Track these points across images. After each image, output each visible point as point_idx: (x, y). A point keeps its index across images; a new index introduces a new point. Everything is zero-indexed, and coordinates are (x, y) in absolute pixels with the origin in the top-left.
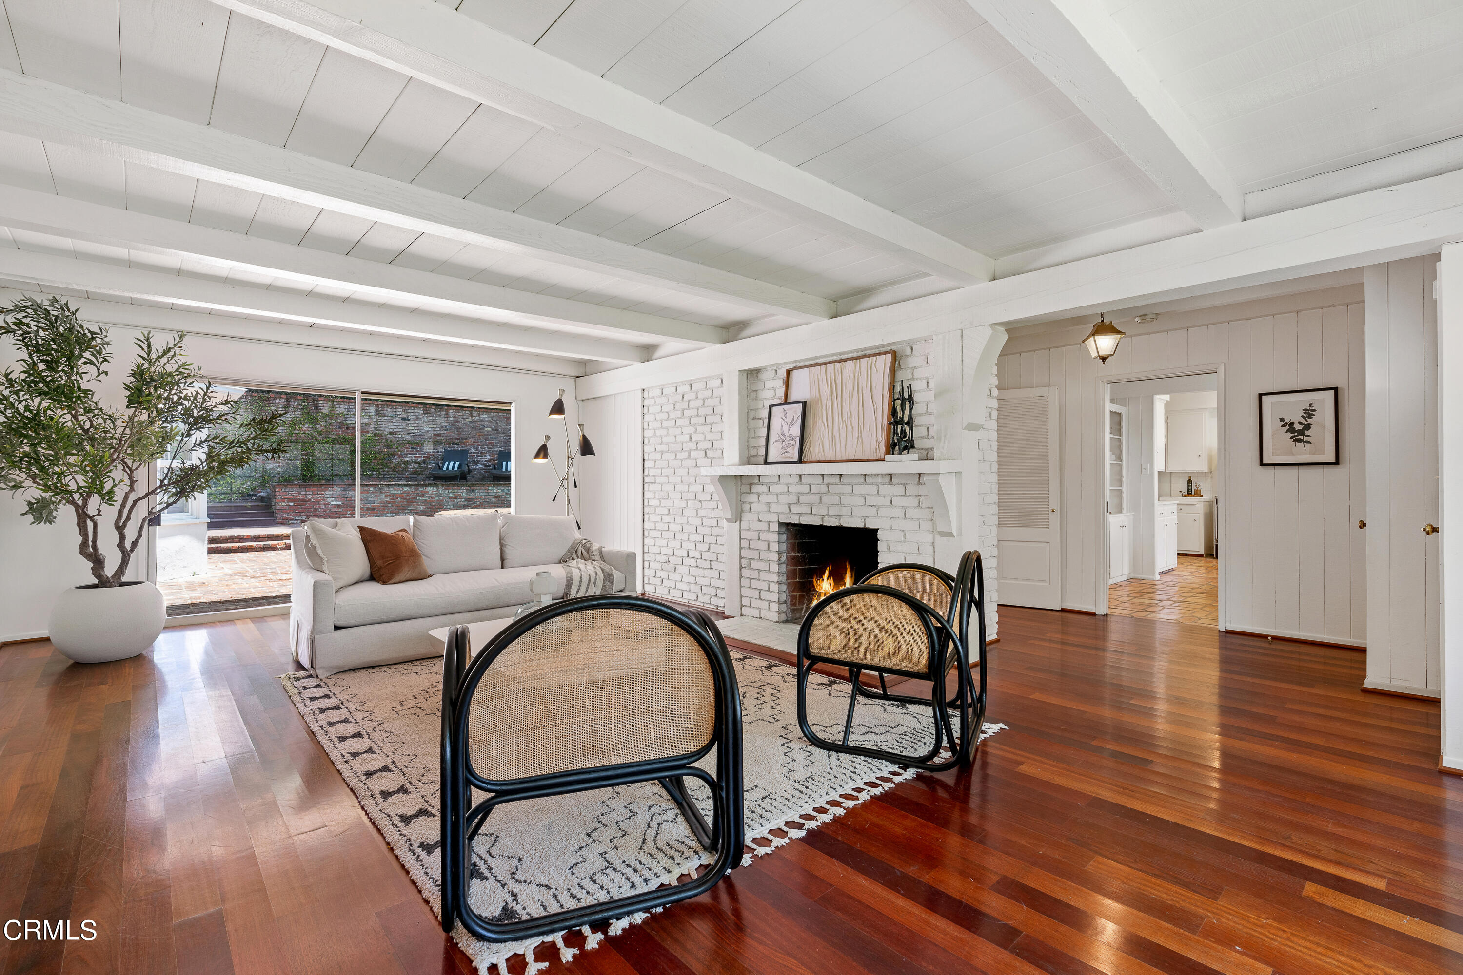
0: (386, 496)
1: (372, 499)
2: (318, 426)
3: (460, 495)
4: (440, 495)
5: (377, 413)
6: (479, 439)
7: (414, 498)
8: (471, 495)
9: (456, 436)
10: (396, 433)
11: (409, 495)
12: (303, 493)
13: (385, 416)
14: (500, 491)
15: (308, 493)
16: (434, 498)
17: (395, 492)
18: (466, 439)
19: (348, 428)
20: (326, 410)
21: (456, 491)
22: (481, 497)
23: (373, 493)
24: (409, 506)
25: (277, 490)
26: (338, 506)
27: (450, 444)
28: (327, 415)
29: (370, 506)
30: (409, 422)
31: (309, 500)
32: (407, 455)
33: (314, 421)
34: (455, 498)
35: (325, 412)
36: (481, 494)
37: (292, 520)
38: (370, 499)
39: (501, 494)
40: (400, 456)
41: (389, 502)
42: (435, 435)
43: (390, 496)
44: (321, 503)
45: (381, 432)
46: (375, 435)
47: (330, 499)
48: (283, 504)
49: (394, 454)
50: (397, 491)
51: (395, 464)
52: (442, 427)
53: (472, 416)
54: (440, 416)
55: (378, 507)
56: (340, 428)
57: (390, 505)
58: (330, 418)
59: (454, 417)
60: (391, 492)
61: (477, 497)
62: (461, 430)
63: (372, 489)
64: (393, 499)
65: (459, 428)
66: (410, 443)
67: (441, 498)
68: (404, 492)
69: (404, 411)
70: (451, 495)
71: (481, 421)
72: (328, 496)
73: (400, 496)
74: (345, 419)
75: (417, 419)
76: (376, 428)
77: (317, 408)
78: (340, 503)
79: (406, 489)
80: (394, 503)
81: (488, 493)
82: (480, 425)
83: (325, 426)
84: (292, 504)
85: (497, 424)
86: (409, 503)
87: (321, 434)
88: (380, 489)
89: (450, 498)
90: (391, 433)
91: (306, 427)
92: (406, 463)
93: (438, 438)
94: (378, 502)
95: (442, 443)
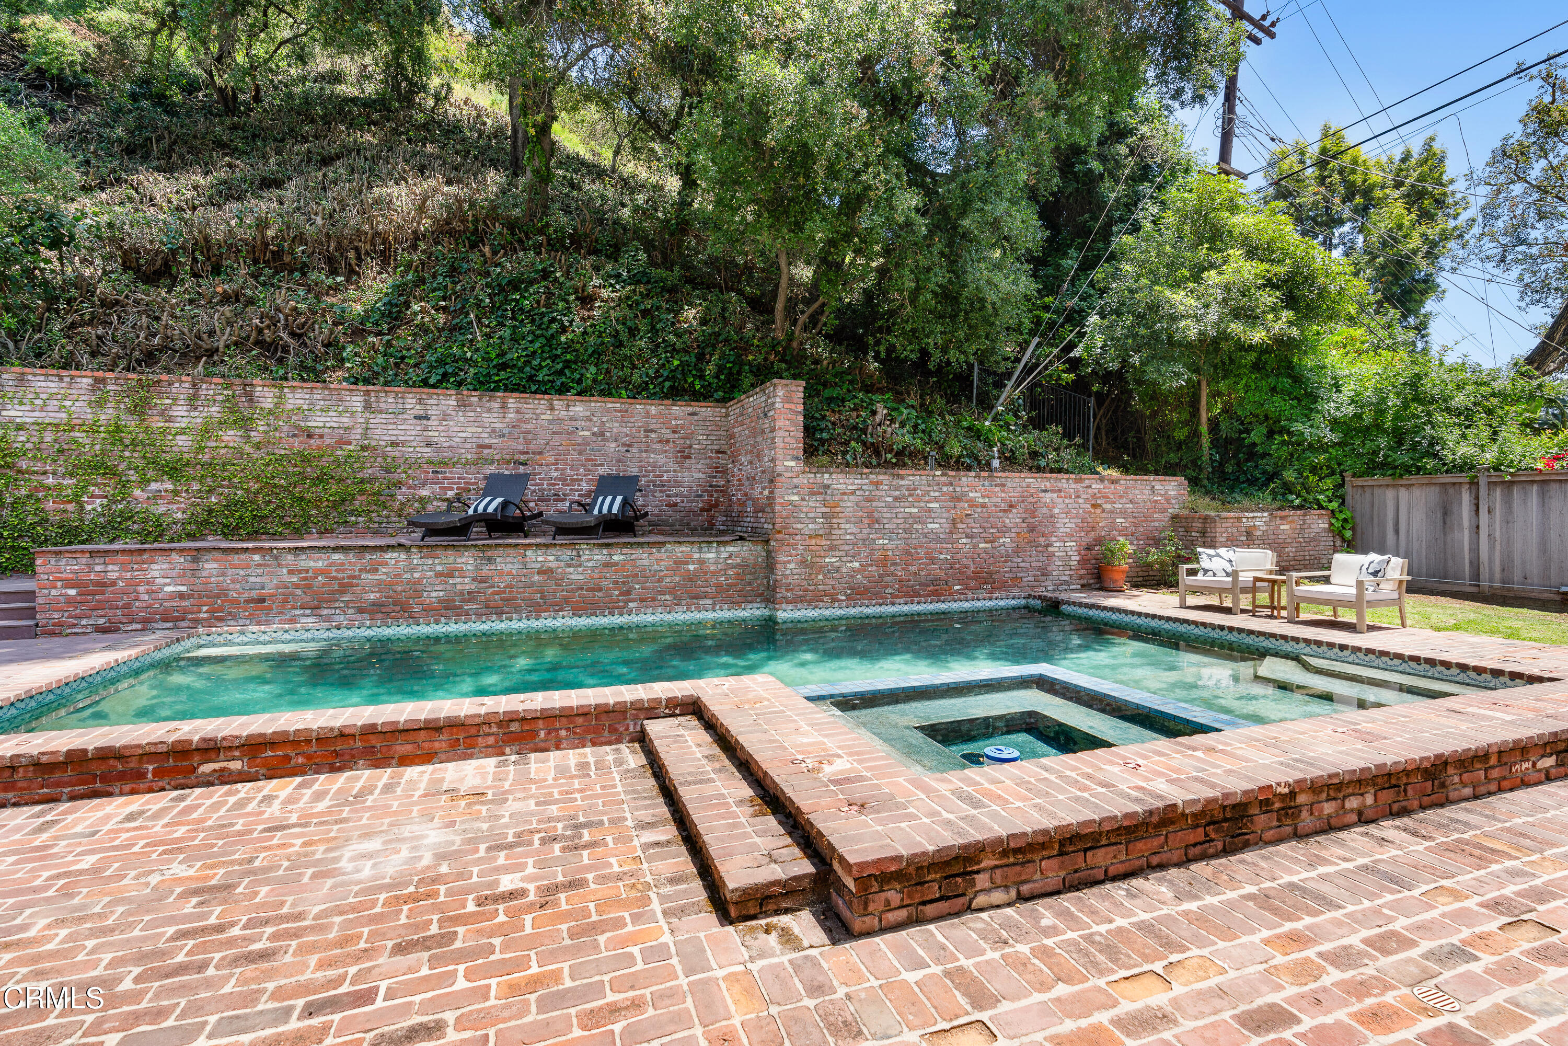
0: (291, 572)
1: (259, 579)
2: (253, 434)
3: (461, 570)
4: (413, 569)
5: (367, 406)
6: (567, 452)
7: (354, 577)
8: (486, 570)
9: (521, 447)
10: (404, 444)
11: (343, 571)
12: (98, 568)
13: (381, 412)
14: (551, 558)
15: (110, 568)
16: (399, 575)
17: (312, 564)
18: (540, 453)
19: (310, 436)
20: (268, 403)
21: (451, 560)
22: (510, 573)
23: (259, 566)
24: (342, 592)
25: (39, 562)
26: (181, 596)
27: (508, 462)
28: (271, 412)
29: (254, 594)
30: (430, 423)
31: (114, 583)
32: (424, 484)
33: (244, 423)
34: (450, 575)
35: (266, 406)
36: (510, 566)
37: (74, 625)
38: (253, 579)
39: (553, 565)
40: (410, 487)
41: (297, 586)
42: (480, 446)
43: (300, 572)
44: (141, 589)
45: (374, 443)
46: (363, 448)
47: (161, 581)
48: (54, 592)
49: (399, 484)
50: (317, 562)
51: (402, 504)
52: (493, 431)
53: (552, 408)
54: (489, 410)
55: (271, 595)
56: (294, 435)
57: (298, 592)
58: (276, 418)
59: (518, 412)
60: (303, 564)
61: (501, 573)
62: (530, 436)
63: (257, 557)
64: (305, 579)
65: (528, 432)
66: (430, 462)
67: (417, 575)
68: (331, 564)
69: (420, 402)
70: (439, 568)
71: (571, 418)
72: (156, 574)
73: (322, 572)
74: (305, 419)
75: (445, 416)
76: (365, 435)
77: (251, 398)
78: (183, 589)
79: (336, 557)
80: (309, 586)
81: (524, 564)
82: (568, 426)
83: (266, 432)
84: (72, 592)
85: (603, 424)
86: (344, 588)
87: (259, 449)
88: (276, 558)
89: (439, 575)
90: (394, 444)
91: (231, 436)
92: (421, 499)
93: (486, 451)
94: (272, 585)
95: (493, 462)
